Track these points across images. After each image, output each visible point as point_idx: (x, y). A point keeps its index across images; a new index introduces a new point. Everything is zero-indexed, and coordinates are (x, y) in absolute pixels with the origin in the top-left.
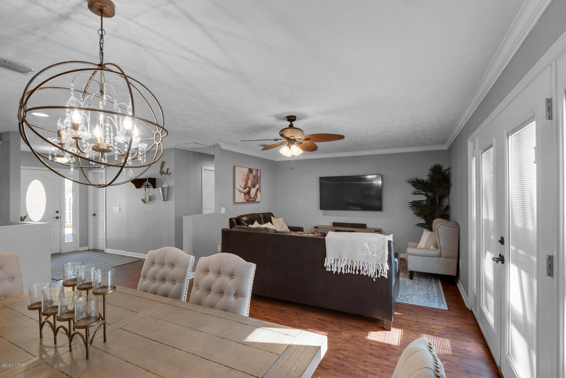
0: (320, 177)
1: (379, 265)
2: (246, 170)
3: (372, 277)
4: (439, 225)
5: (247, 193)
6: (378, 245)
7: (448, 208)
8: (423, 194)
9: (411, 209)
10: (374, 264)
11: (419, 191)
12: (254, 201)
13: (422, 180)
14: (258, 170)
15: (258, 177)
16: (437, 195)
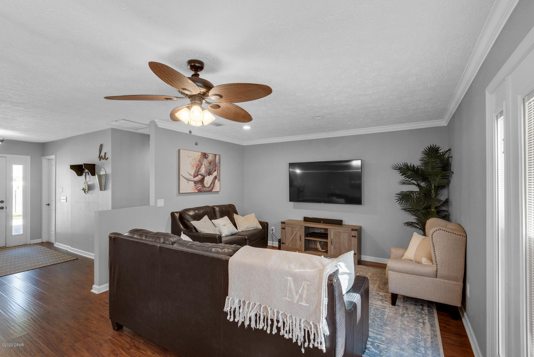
0: (289, 163)
1: (311, 326)
2: (198, 155)
3: (299, 344)
4: (434, 229)
5: (199, 181)
6: (309, 283)
7: (447, 202)
8: (414, 184)
9: (399, 203)
10: (302, 321)
11: (409, 180)
12: (211, 191)
13: (412, 165)
14: (216, 155)
15: (215, 163)
16: (433, 185)
